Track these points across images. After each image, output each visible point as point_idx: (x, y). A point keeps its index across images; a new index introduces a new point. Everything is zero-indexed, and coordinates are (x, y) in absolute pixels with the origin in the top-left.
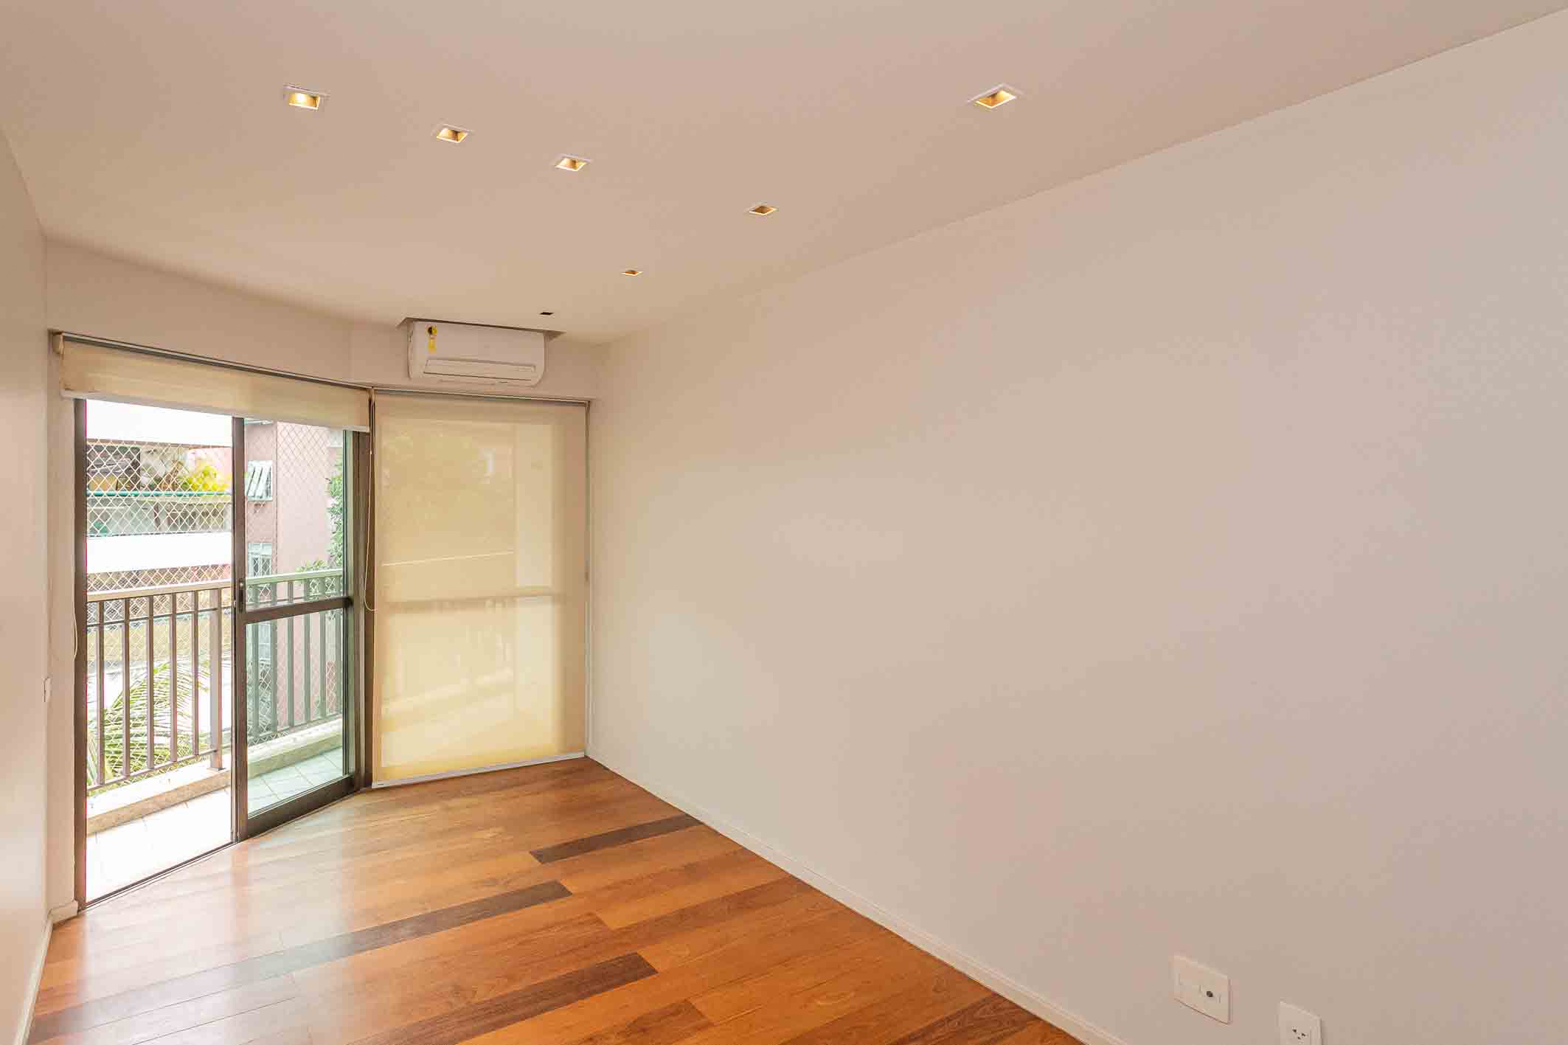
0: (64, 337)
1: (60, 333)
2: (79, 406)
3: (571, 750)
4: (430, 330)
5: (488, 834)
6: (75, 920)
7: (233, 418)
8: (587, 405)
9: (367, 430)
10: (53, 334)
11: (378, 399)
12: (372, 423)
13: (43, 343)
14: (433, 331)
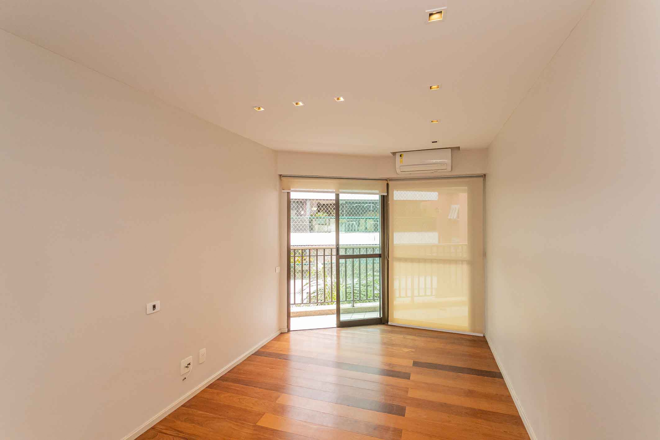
0: (283, 176)
1: (282, 175)
2: (288, 194)
3: (474, 332)
4: (401, 156)
5: (406, 350)
6: (286, 333)
7: (336, 194)
8: (484, 176)
9: (386, 194)
10: (280, 175)
11: (390, 183)
12: (388, 192)
13: (278, 177)
14: (402, 156)
